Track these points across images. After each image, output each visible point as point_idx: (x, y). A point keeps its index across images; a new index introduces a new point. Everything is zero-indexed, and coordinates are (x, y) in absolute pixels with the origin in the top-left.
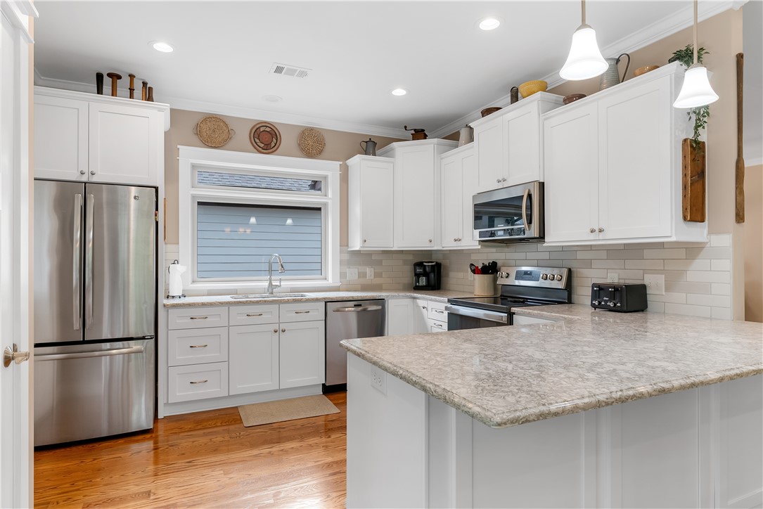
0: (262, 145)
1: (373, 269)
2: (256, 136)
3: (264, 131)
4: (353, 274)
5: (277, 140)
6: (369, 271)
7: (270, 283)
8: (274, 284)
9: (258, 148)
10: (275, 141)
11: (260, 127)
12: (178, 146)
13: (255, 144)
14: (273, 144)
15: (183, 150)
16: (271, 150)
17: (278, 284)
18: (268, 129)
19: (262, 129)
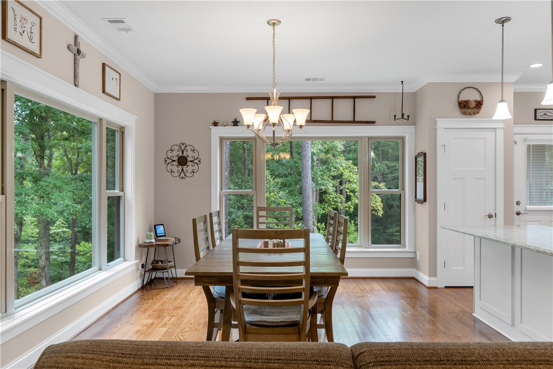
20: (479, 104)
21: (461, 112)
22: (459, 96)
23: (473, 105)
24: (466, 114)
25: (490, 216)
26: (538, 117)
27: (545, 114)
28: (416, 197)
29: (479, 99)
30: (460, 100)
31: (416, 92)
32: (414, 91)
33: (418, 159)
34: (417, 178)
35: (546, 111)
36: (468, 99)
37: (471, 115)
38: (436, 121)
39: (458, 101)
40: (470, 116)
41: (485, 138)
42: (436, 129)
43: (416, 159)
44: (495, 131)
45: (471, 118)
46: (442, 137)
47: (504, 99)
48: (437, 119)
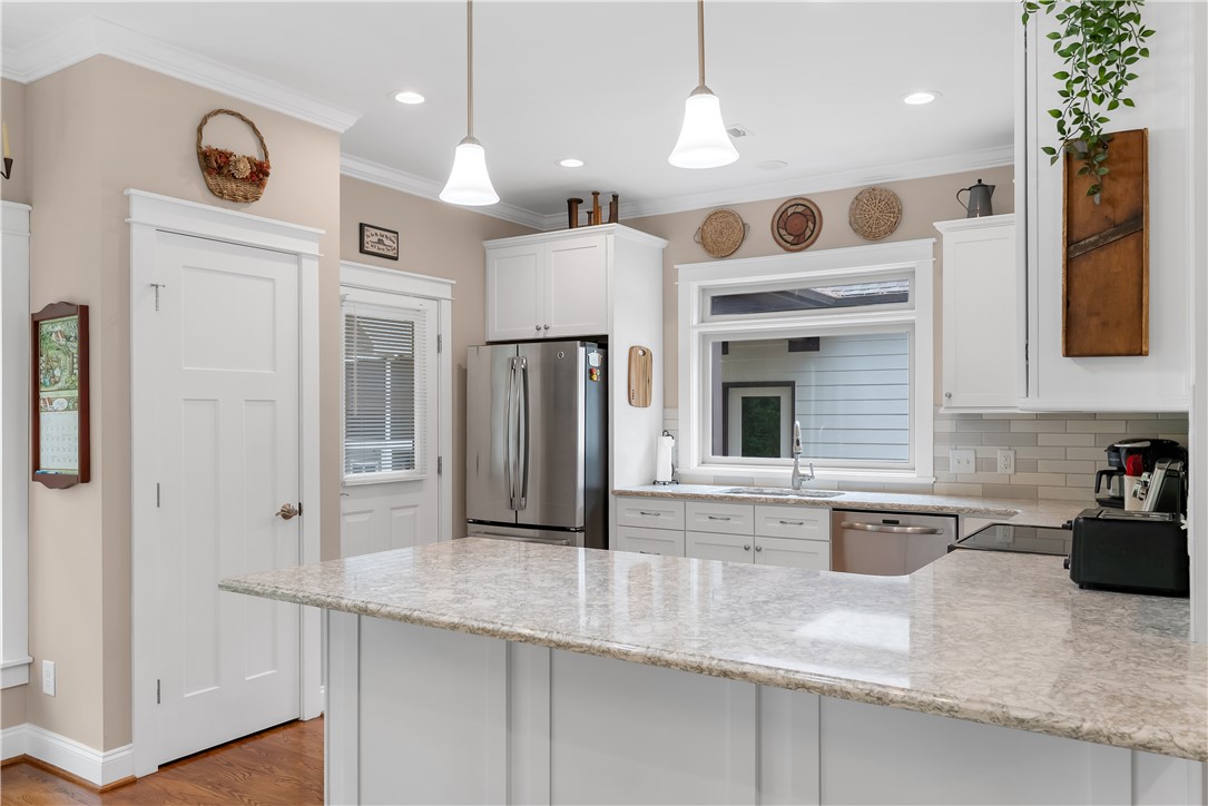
0: (790, 238)
1: (1011, 453)
2: (782, 224)
3: (794, 213)
4: (962, 461)
5: (814, 224)
6: (1002, 457)
7: (796, 471)
8: (801, 472)
9: (784, 243)
10: (811, 225)
11: (786, 209)
12: (675, 267)
13: (780, 240)
14: (808, 233)
15: (684, 270)
16: (805, 244)
17: (808, 472)
18: (800, 209)
19: (790, 212)
20: (259, 172)
21: (208, 185)
22: (200, 130)
23: (245, 170)
24: (221, 195)
25: (287, 514)
26: (368, 247)
27: (380, 241)
28: (36, 465)
29: (257, 156)
30: (204, 144)
31: (31, 84)
32: (24, 81)
33: (46, 327)
34: (42, 395)
35: (383, 233)
36: (230, 150)
37: (235, 200)
38: (128, 197)
39: (199, 147)
40: (235, 204)
41: (273, 280)
42: (128, 224)
43: (36, 326)
44: (299, 263)
45: (237, 210)
46: (150, 258)
47: (475, 135)
48: (132, 191)
